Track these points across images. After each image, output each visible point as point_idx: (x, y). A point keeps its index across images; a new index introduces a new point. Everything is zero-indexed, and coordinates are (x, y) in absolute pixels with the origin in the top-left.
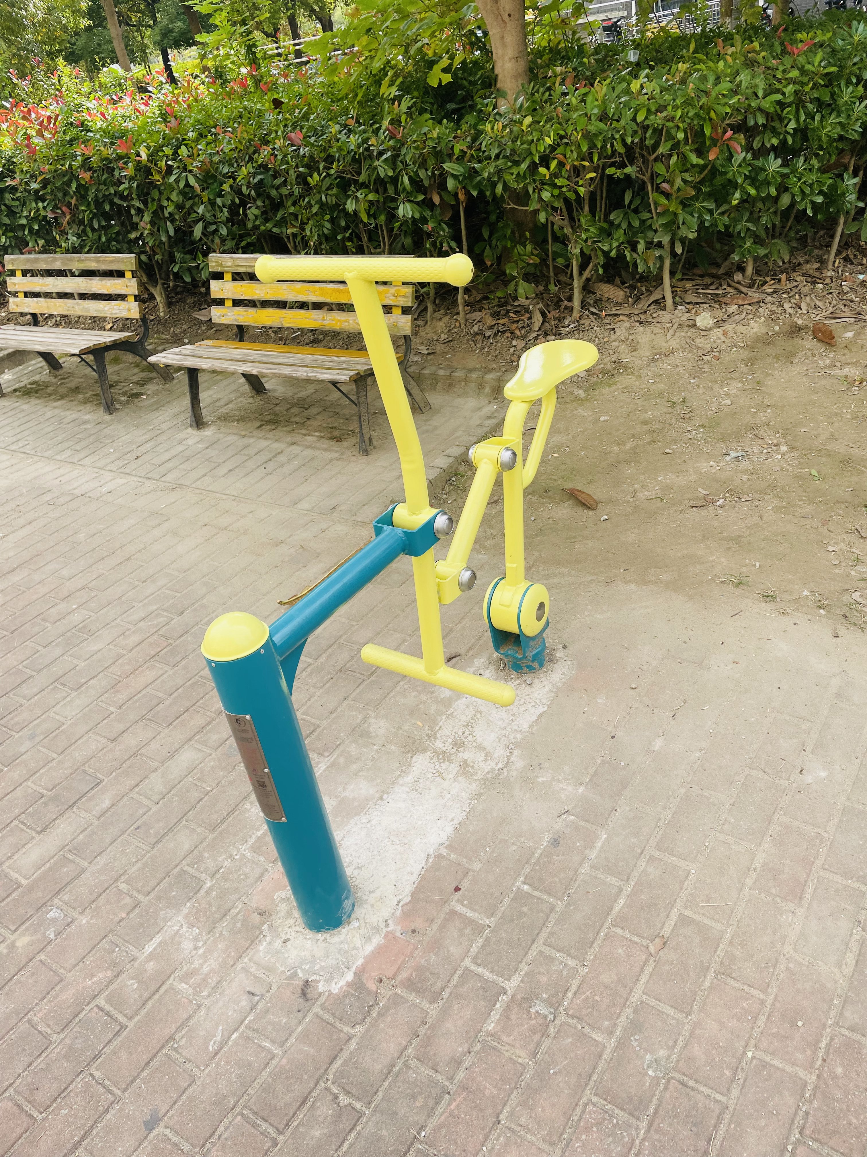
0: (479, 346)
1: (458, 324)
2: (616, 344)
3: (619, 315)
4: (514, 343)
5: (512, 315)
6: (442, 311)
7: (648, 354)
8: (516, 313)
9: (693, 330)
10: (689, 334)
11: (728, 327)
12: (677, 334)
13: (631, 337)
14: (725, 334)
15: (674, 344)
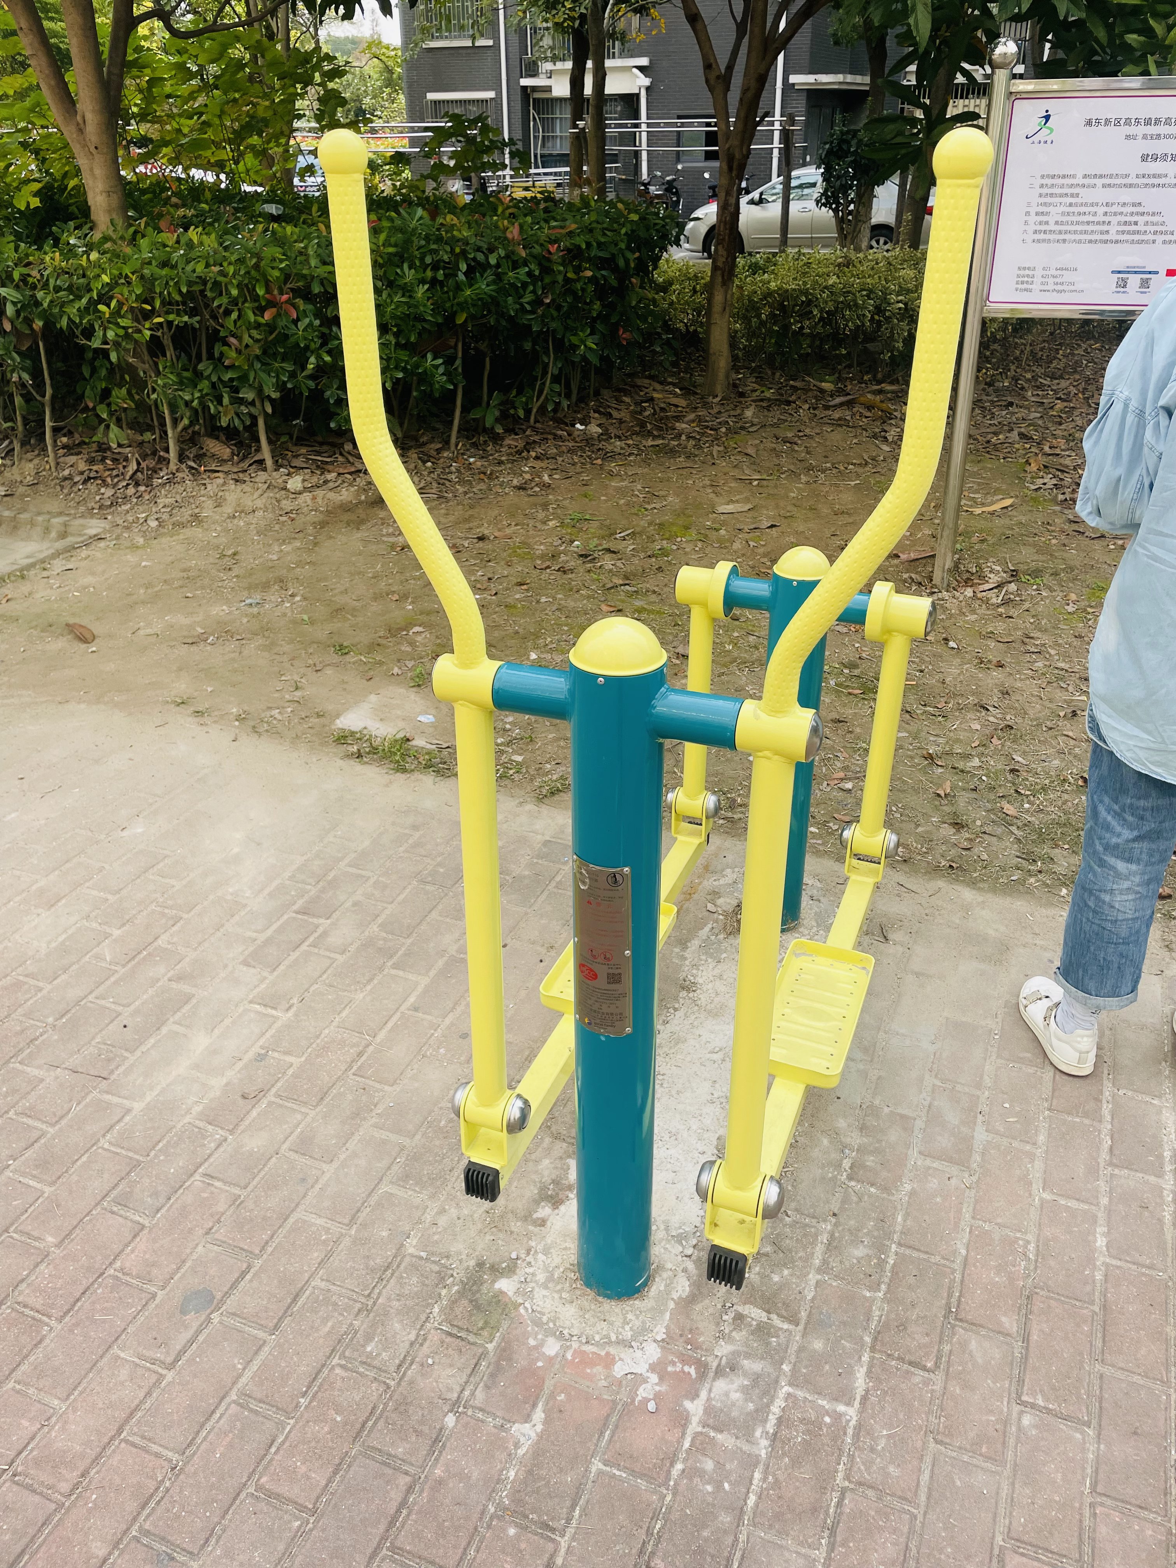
0: (65, 491)
1: (48, 467)
2: (202, 499)
3: (218, 471)
4: (103, 490)
5: (108, 462)
6: (36, 452)
7: (230, 511)
8: (114, 460)
9: (283, 492)
10: (278, 496)
11: (320, 493)
12: (266, 495)
13: (220, 494)
14: (314, 498)
15: (259, 503)
